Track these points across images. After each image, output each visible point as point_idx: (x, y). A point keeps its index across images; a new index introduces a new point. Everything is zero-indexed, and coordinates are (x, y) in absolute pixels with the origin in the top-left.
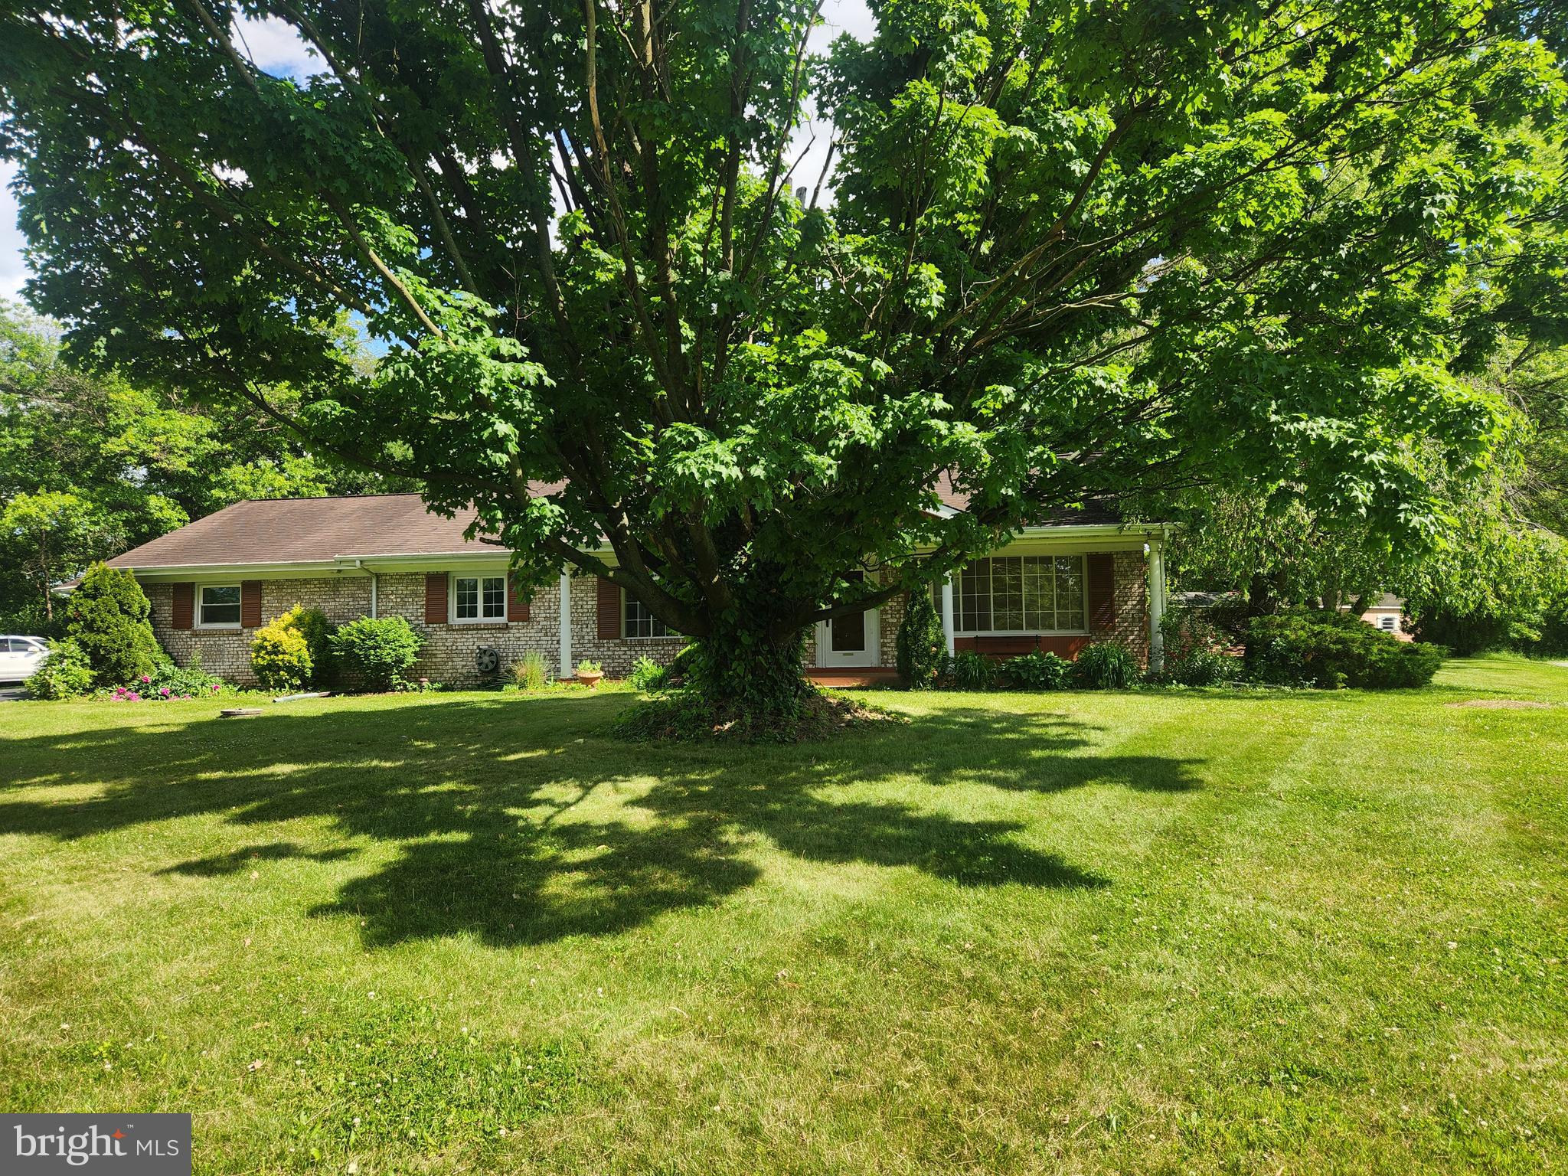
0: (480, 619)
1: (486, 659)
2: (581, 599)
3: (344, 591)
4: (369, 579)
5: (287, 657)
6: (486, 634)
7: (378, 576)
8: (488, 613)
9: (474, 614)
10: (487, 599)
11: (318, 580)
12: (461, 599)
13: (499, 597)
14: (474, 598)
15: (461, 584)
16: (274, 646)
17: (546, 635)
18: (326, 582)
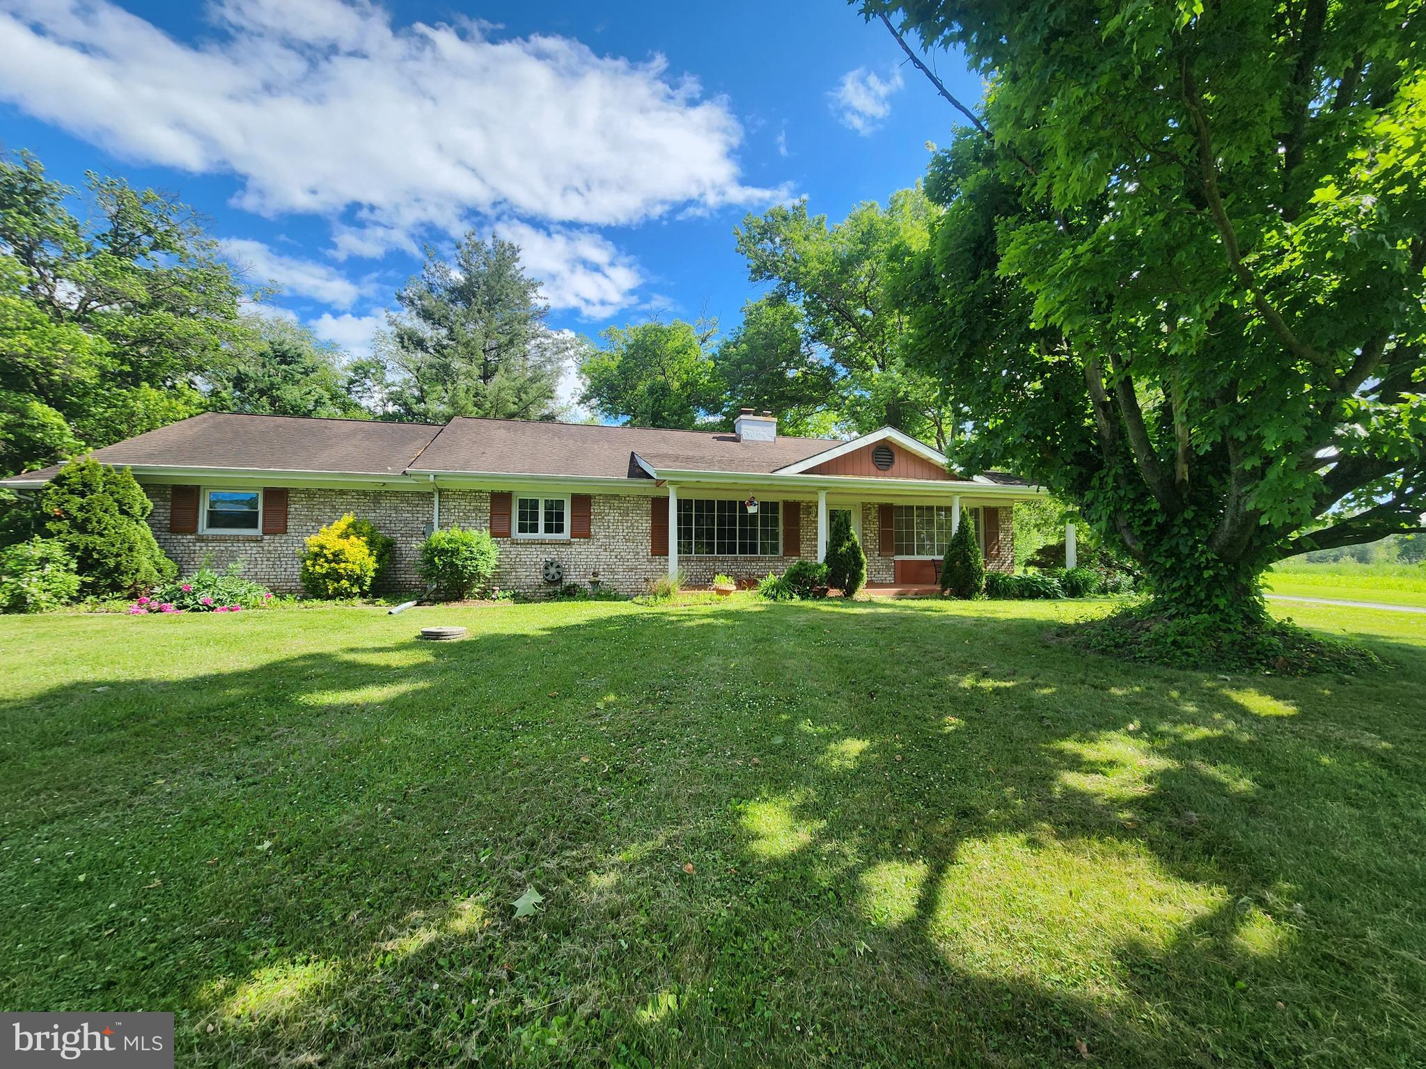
0: (541, 534)
1: (553, 570)
2: (637, 521)
3: (385, 503)
4: (431, 494)
5: (350, 566)
6: (550, 549)
7: (440, 491)
8: (548, 529)
9: (534, 529)
10: (548, 516)
11: (357, 491)
12: (522, 516)
13: (560, 516)
14: (535, 516)
15: (523, 503)
16: (335, 555)
17: (605, 550)
18: (365, 494)
